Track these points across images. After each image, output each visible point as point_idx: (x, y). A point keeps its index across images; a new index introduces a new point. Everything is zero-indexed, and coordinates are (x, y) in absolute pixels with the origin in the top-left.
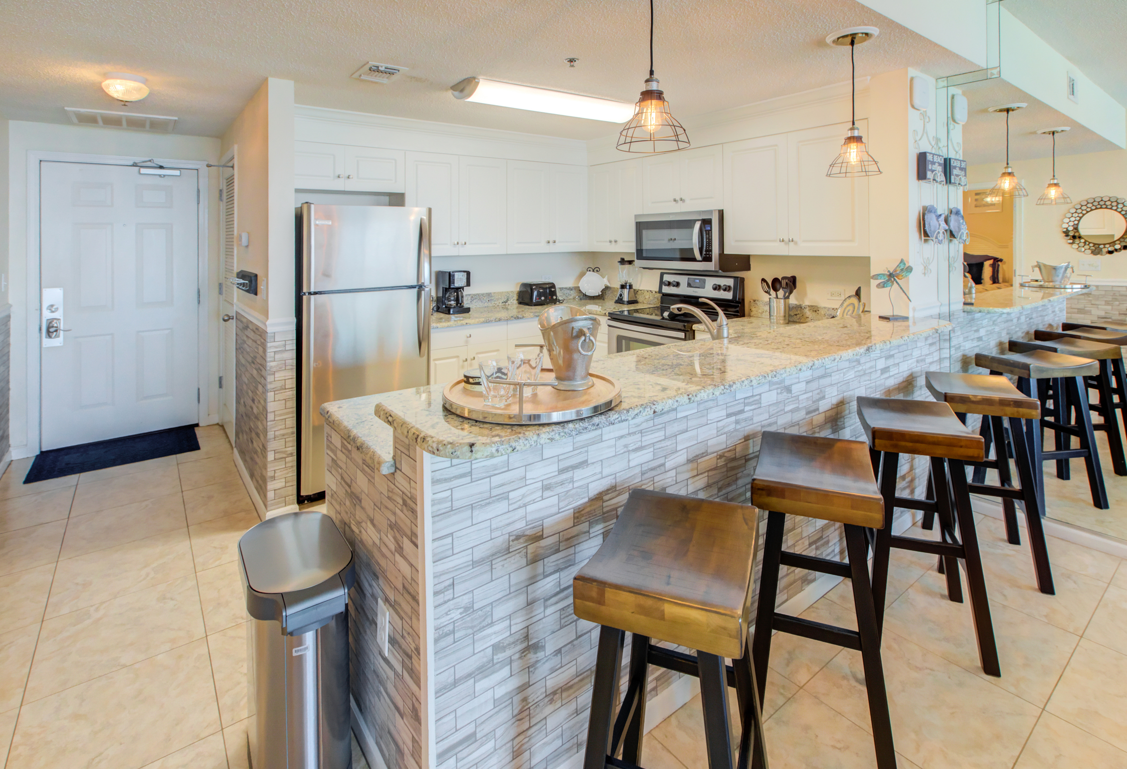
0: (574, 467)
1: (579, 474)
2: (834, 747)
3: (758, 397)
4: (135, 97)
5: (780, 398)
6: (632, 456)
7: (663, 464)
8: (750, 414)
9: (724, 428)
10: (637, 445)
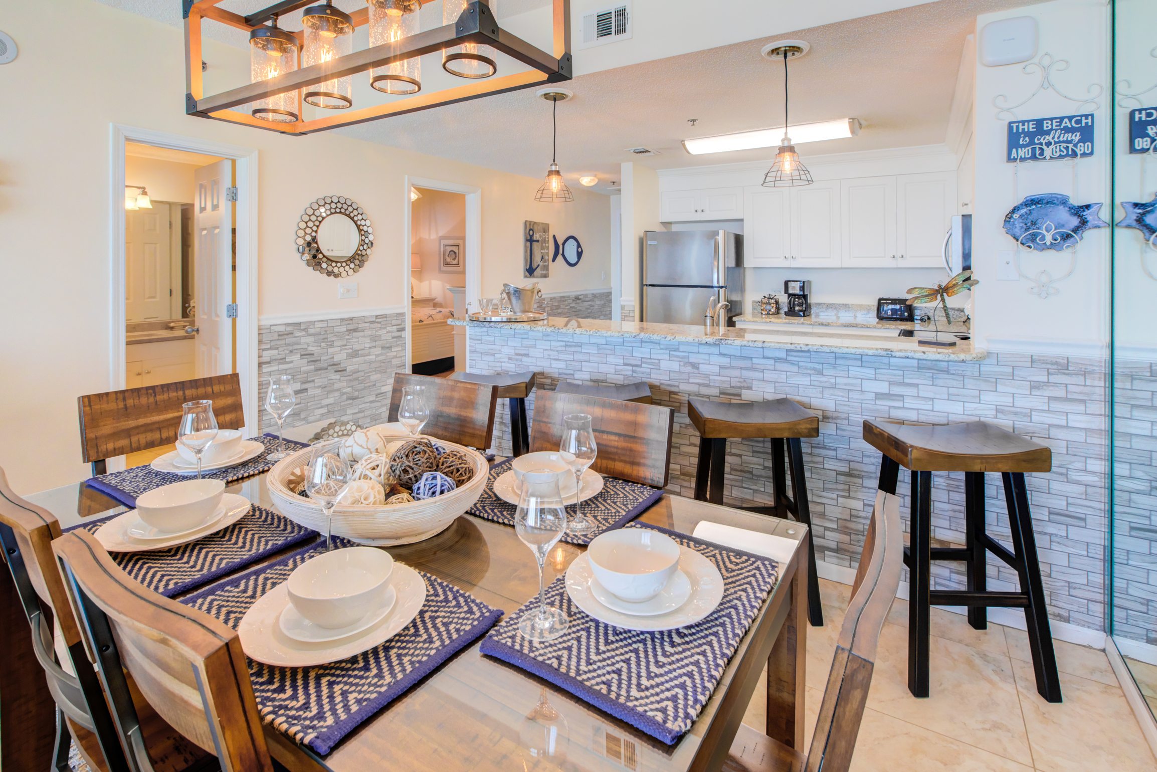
0: (522, 355)
1: (525, 359)
3: (657, 361)
4: (592, 184)
5: (683, 369)
6: (553, 362)
7: (573, 375)
8: (649, 370)
9: (621, 370)
10: (556, 357)
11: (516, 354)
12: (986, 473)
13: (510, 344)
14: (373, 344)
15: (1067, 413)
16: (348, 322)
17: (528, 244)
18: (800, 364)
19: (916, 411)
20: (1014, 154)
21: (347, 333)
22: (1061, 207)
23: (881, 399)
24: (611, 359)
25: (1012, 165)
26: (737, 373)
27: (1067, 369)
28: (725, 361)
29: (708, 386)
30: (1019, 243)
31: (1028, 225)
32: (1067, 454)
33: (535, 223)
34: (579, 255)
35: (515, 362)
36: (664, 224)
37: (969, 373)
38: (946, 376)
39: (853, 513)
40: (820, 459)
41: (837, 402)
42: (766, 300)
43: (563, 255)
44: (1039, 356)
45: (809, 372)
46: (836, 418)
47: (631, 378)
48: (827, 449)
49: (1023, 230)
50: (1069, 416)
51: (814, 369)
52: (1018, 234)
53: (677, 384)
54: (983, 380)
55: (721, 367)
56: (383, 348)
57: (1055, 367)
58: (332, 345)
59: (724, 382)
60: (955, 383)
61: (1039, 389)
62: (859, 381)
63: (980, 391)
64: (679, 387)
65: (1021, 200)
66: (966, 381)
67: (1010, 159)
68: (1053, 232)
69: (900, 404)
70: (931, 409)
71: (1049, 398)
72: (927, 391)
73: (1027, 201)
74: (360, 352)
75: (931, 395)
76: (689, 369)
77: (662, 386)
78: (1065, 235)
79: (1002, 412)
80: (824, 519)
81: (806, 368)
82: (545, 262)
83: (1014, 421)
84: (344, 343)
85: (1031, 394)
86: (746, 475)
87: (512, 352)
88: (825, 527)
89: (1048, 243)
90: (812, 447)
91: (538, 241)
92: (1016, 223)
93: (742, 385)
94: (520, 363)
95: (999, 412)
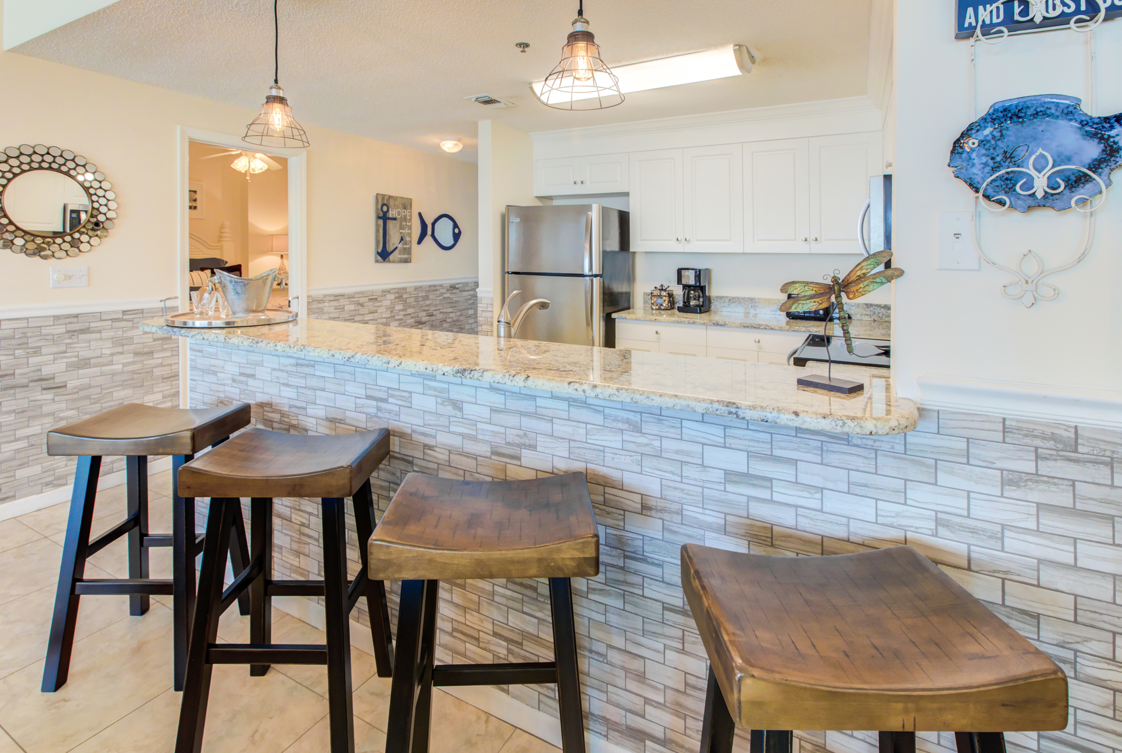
0: (248, 376)
1: (251, 382)
2: (256, 732)
3: (407, 394)
4: (456, 150)
5: (442, 410)
6: (282, 388)
7: (305, 409)
8: (396, 408)
9: (363, 406)
10: (286, 381)
11: (241, 374)
12: (919, 734)
13: (234, 358)
14: (120, 349)
15: (1075, 539)
16: (68, 320)
17: (381, 222)
18: (607, 411)
19: (793, 509)
20: (970, 19)
21: (67, 335)
22: (1062, 123)
23: (735, 482)
24: (351, 388)
25: (966, 44)
26: (512, 420)
27: (1076, 451)
28: (497, 400)
29: (474, 439)
30: (980, 195)
31: (998, 159)
32: (1076, 621)
33: (390, 197)
34: (457, 237)
35: (240, 386)
36: (540, 198)
37: (886, 446)
38: (845, 448)
39: (689, 681)
40: (637, 580)
41: (664, 482)
42: (656, 293)
43: (433, 235)
44: (1018, 421)
45: (620, 425)
46: (662, 510)
47: (375, 419)
48: (648, 563)
49: (988, 169)
50: (1078, 546)
51: (628, 421)
52: (978, 179)
53: (433, 432)
54: (913, 461)
55: (493, 410)
56: (136, 354)
57: (1050, 445)
58: (37, 351)
59: (495, 434)
60: (859, 463)
61: (1019, 487)
62: (699, 448)
63: (906, 480)
64: (435, 437)
65: (983, 110)
66: (880, 459)
67: (964, 32)
68: (1048, 171)
69: (765, 494)
70: (819, 507)
71: (1039, 506)
72: (811, 474)
73: (996, 111)
74: (92, 361)
75: (817, 482)
76: (448, 410)
77: (414, 435)
78: (1073, 178)
79: (947, 525)
80: (644, 683)
81: (615, 420)
82: (406, 244)
83: (969, 545)
84: (63, 348)
85: (1002, 496)
86: (529, 593)
87: (236, 370)
88: (645, 698)
89: (1040, 194)
90: (625, 557)
91: (395, 219)
92: (974, 155)
93: (522, 441)
94: (245, 387)
95: (943, 526)
